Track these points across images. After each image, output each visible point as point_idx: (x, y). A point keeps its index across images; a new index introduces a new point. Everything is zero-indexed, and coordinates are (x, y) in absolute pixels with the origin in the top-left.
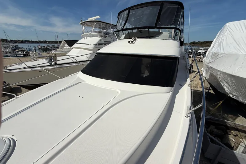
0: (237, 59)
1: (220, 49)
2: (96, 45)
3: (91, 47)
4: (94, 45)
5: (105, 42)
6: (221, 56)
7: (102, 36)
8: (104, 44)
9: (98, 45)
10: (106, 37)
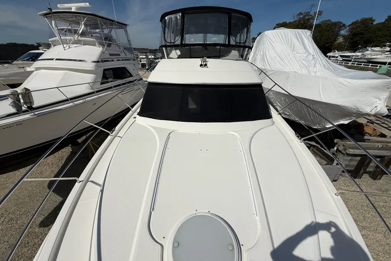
0: (288, 78)
1: (265, 64)
2: (98, 62)
3: (90, 66)
4: (95, 62)
5: (111, 55)
6: (271, 73)
7: (103, 45)
8: (110, 60)
9: (102, 61)
10: (109, 45)
